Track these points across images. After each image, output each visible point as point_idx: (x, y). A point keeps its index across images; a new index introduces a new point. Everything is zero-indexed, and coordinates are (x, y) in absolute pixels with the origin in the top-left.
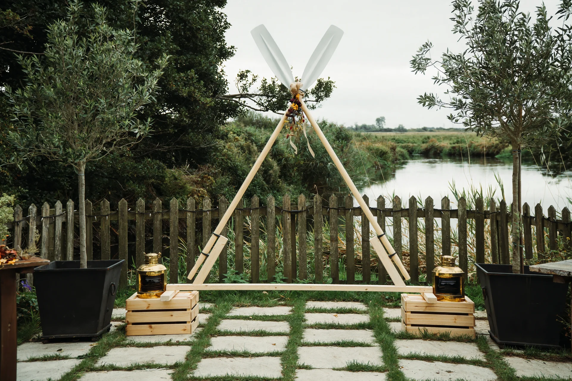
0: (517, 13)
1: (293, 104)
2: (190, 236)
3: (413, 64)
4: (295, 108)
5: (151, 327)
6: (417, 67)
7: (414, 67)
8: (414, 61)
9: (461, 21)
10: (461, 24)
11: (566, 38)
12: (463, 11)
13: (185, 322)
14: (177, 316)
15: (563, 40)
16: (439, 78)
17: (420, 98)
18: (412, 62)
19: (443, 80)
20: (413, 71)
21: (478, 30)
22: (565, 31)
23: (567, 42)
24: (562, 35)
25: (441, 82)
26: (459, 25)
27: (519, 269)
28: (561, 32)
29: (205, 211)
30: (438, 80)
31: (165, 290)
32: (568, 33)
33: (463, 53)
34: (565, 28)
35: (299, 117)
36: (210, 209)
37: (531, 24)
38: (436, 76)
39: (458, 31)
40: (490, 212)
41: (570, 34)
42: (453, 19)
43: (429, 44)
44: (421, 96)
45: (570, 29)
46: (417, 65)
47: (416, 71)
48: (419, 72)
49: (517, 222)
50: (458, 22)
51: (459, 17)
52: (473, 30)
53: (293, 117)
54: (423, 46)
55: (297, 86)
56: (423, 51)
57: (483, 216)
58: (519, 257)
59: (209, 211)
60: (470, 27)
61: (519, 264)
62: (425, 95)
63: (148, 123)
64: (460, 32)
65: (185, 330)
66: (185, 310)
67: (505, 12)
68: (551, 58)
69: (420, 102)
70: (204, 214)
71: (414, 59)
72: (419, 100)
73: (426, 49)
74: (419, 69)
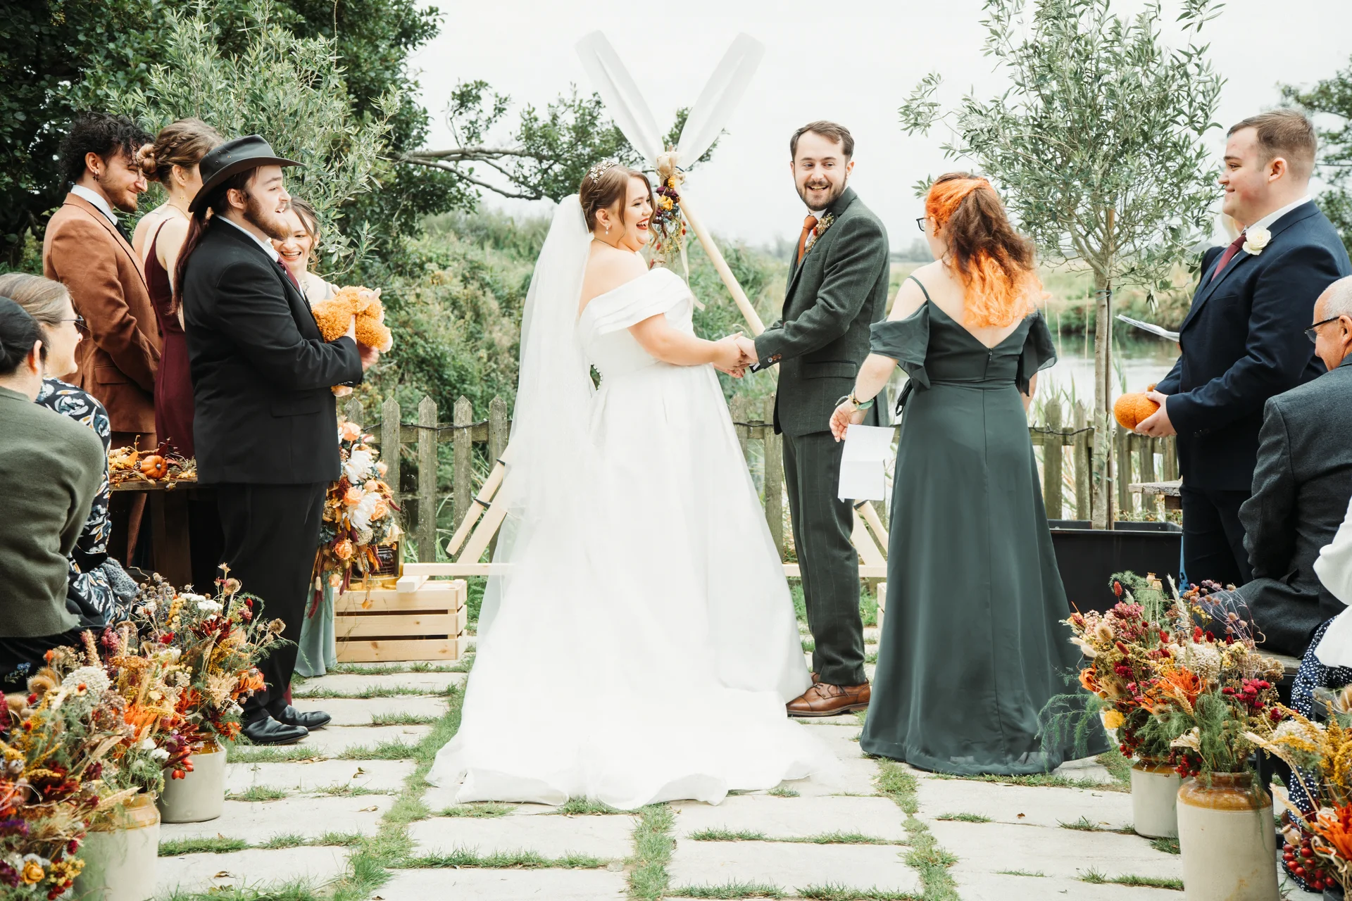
0: (1107, 16)
1: (664, 197)
2: (426, 482)
3: (904, 113)
4: (667, 206)
5: (376, 646)
6: (913, 121)
7: (907, 121)
8: (907, 108)
9: (999, 28)
10: (1000, 36)
11: (1191, 69)
12: (1003, 8)
13: (445, 637)
14: (428, 625)
15: (1186, 75)
16: (955, 147)
17: (918, 185)
18: (902, 110)
19: (961, 151)
20: (905, 129)
21: (1031, 51)
22: (1190, 56)
23: (1195, 78)
24: (1183, 65)
25: (957, 154)
26: (996, 37)
27: (1104, 523)
28: (1184, 59)
29: (458, 428)
30: (951, 152)
31: (402, 574)
32: (1195, 60)
33: (1002, 96)
34: (1192, 51)
35: (674, 224)
36: (469, 423)
37: (1130, 41)
38: (948, 141)
39: (991, 52)
40: (1075, 430)
41: (1199, 62)
42: (985, 23)
43: (935, 77)
44: (921, 182)
45: (1199, 53)
46: (912, 116)
47: (910, 129)
48: (917, 131)
49: (1102, 432)
50: (994, 32)
51: (998, 18)
52: (1020, 50)
53: (661, 223)
54: (924, 80)
55: (671, 161)
56: (923, 91)
57: (1061, 439)
58: (1105, 501)
59: (467, 427)
60: (1017, 43)
61: (1105, 513)
63: (365, 232)
64: (997, 54)
65: (444, 652)
66: (445, 612)
67: (1081, 14)
68: (1172, 106)
69: (919, 194)
70: (456, 434)
71: (906, 104)
72: (918, 190)
73: (929, 87)
74: (916, 124)
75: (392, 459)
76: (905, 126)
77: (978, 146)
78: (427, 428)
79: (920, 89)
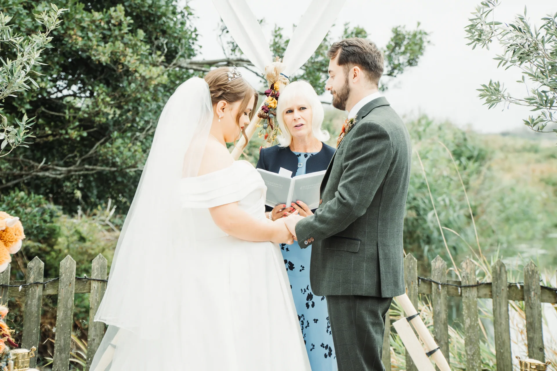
1: (270, 98)
3: (469, 31)
4: (273, 105)
6: (477, 37)
8: (473, 26)
16: (506, 58)
17: (483, 88)
18: (468, 28)
19: (511, 62)
20: (469, 44)
25: (509, 64)
30: (504, 62)
38: (501, 55)
44: (484, 86)
46: (476, 33)
47: (474, 44)
48: (479, 45)
53: (269, 118)
54: (482, 3)
55: (276, 69)
56: (481, 13)
62: (490, 83)
63: (23, 123)
69: (481, 96)
71: (471, 23)
72: (481, 92)
73: (487, 9)
74: (478, 40)
75: (67, 307)
76: (470, 41)
77: (520, 58)
78: (98, 280)
79: (479, 11)
